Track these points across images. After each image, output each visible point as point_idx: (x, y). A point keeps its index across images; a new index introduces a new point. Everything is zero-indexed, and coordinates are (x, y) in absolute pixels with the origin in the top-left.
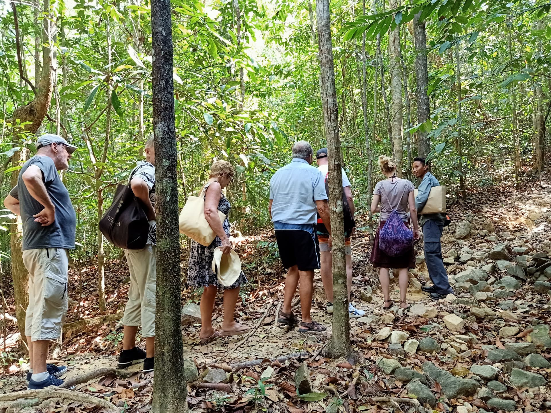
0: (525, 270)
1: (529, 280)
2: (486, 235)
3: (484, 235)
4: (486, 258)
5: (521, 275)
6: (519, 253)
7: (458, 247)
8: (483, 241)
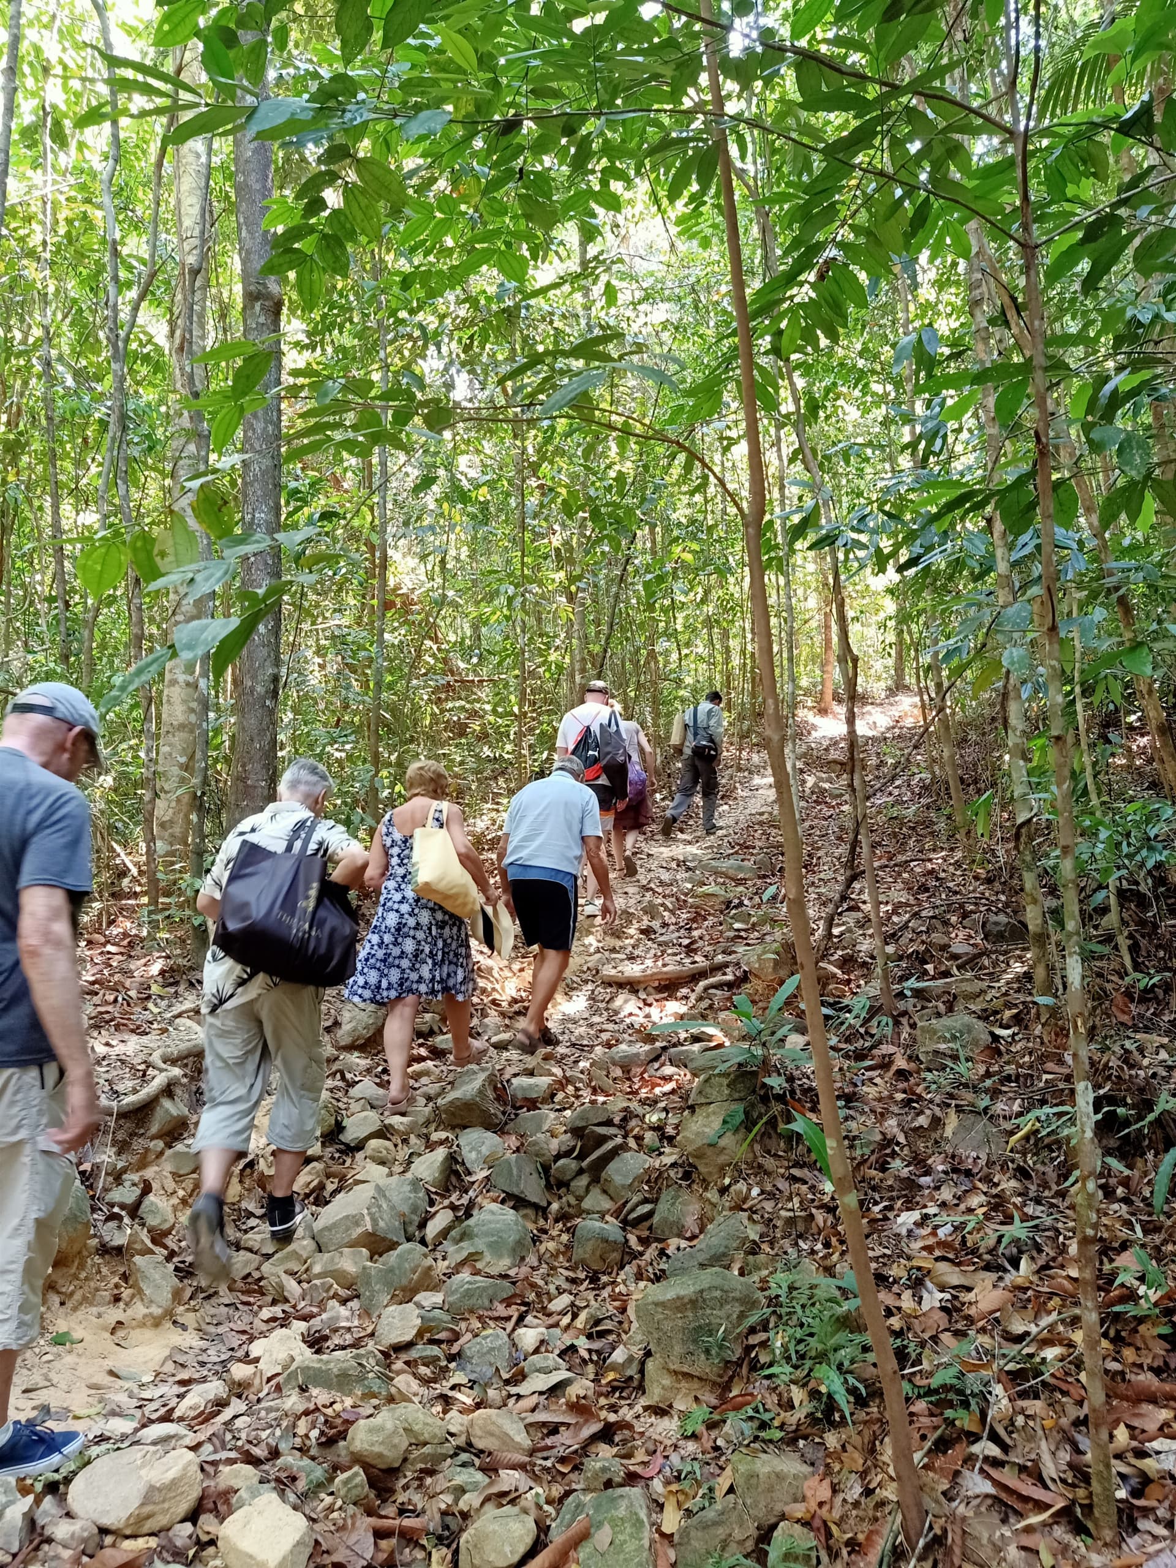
0: (546, 1169)
1: (555, 1206)
2: (431, 1033)
3: (425, 1028)
4: (427, 1123)
5: (533, 1189)
6: (526, 1099)
7: (341, 1084)
8: (423, 1052)
